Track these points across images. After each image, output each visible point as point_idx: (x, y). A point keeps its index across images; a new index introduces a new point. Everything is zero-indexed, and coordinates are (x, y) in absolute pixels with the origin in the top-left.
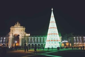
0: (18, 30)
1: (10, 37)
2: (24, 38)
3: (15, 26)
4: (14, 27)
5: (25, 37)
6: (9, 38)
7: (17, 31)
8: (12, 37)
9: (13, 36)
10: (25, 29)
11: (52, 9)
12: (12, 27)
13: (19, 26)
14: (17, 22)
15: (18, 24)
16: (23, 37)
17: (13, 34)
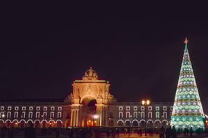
0: (92, 89)
1: (73, 105)
2: (108, 107)
3: (85, 79)
4: (82, 81)
5: (111, 106)
6: (70, 108)
7: (89, 90)
8: (78, 105)
9: (80, 103)
10: (109, 87)
11: (186, 42)
12: (76, 81)
13: (94, 80)
14: (90, 70)
15: (91, 74)
16: (106, 106)
17: (80, 98)
